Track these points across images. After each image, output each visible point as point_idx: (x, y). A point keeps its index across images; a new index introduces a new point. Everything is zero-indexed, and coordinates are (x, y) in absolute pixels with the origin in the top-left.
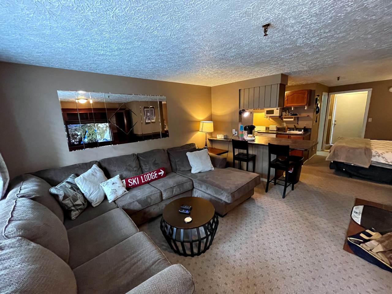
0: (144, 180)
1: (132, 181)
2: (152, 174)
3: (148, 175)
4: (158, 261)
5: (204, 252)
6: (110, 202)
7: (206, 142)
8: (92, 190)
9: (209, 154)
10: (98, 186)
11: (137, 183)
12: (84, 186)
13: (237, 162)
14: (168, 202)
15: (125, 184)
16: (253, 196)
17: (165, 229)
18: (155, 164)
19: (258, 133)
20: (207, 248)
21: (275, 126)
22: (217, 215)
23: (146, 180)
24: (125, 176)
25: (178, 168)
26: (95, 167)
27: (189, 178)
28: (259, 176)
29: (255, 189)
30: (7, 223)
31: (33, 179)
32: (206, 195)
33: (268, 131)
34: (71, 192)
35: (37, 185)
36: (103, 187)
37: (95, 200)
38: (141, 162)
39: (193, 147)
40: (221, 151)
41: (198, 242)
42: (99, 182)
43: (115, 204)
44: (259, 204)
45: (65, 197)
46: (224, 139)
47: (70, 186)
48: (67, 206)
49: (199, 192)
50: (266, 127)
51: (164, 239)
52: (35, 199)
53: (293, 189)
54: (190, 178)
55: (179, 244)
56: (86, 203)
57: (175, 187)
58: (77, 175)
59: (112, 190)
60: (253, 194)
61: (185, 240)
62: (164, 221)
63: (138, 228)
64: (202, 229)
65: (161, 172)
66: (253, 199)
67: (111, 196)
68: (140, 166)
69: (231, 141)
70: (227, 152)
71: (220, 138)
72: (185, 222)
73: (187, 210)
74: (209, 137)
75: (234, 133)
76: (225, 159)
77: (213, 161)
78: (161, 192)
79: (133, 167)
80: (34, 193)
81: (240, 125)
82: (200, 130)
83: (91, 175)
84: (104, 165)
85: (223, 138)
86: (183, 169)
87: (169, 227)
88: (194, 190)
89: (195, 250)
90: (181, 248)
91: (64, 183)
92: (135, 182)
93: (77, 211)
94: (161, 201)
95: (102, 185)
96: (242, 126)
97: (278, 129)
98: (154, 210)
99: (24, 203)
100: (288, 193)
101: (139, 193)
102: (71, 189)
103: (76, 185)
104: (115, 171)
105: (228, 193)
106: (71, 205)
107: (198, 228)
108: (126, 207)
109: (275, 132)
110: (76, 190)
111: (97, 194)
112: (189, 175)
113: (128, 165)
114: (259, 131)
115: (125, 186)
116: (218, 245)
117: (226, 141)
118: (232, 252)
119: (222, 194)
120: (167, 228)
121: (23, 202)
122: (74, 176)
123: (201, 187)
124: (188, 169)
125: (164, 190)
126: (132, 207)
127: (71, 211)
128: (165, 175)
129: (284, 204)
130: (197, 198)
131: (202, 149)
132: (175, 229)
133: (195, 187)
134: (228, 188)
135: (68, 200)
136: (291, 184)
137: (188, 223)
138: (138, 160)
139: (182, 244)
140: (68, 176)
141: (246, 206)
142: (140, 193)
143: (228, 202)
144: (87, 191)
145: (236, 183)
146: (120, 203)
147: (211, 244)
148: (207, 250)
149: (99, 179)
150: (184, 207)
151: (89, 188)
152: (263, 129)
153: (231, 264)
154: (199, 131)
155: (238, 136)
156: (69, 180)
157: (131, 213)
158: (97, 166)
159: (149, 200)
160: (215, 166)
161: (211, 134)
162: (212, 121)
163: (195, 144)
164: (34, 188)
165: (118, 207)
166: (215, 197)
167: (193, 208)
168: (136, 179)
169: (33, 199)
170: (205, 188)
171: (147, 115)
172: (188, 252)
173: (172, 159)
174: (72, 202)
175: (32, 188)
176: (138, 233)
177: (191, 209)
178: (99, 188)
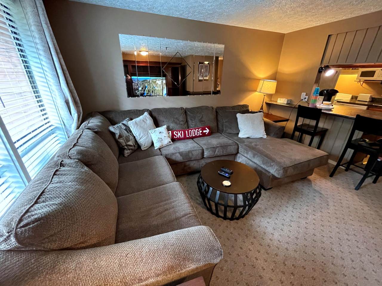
0: (188, 135)
1: (177, 134)
2: (197, 130)
3: (193, 130)
4: (189, 215)
5: (238, 219)
6: (156, 148)
7: (262, 105)
8: (142, 135)
9: (263, 119)
10: (147, 132)
11: (182, 136)
12: (135, 129)
13: (297, 134)
14: (209, 161)
15: (171, 135)
16: (311, 177)
17: (202, 185)
18: (201, 121)
19: (338, 102)
20: (241, 216)
21: (370, 95)
22: (261, 186)
23: (191, 135)
24: (172, 127)
25: (224, 129)
26: (146, 115)
27: (235, 142)
28: (328, 155)
29: (316, 170)
30: (72, 147)
31: (99, 117)
32: (251, 163)
33: (354, 100)
34: (125, 133)
35: (100, 122)
36: (151, 134)
37: (143, 144)
38: (188, 117)
39: (245, 109)
40: (279, 118)
41: (233, 208)
42: (147, 129)
43: (159, 152)
44: (317, 188)
45: (120, 136)
46: (287, 104)
47: (125, 128)
48: (121, 144)
49: (244, 158)
50: (352, 96)
51: (199, 194)
52: (97, 133)
53: (375, 182)
54: (237, 142)
55: (213, 204)
56: (137, 145)
57: (218, 148)
58: (131, 119)
59: (159, 138)
60: (311, 175)
61: (219, 202)
62: (201, 178)
63: (176, 178)
64: (240, 197)
65: (207, 130)
66: (309, 181)
67: (157, 144)
68: (187, 121)
69: (296, 108)
70: (287, 120)
71: (281, 103)
72: (222, 185)
73: (227, 173)
74: (267, 100)
75: (302, 98)
76: (284, 128)
77: (268, 128)
78: (203, 150)
79: (180, 121)
80: (97, 128)
81: (315, 87)
82: (258, 90)
83: (142, 121)
84: (154, 114)
85: (286, 102)
86: (229, 131)
87: (206, 184)
88: (239, 155)
89: (229, 215)
90: (214, 208)
91: (120, 124)
92: (180, 135)
93: (129, 151)
94: (202, 159)
95: (150, 133)
96: (318, 89)
97: (373, 100)
98: (194, 165)
99: (88, 134)
100: (365, 186)
101: (182, 146)
102: (125, 130)
103: (129, 127)
104: (164, 122)
105: (280, 167)
106: (125, 144)
107: (236, 195)
108: (169, 157)
109: (366, 103)
110: (129, 132)
111: (146, 140)
112: (236, 138)
113: (175, 118)
114: (339, 100)
115: (171, 137)
116: (254, 217)
117: (289, 107)
118: (270, 229)
119: (271, 166)
120: (204, 185)
121: (88, 132)
122: (129, 119)
123: (247, 153)
124: (235, 132)
125: (206, 148)
126: (174, 158)
127: (124, 150)
128: (210, 134)
129: (356, 198)
130: (240, 163)
131: (257, 112)
132: (211, 189)
133: (240, 152)
134: (282, 161)
135: (122, 139)
136: (373, 175)
137: (226, 186)
138: (186, 114)
139: (217, 205)
140: (124, 119)
141: (298, 185)
142: (184, 147)
143: (276, 175)
144: (137, 135)
145: (293, 157)
146: (164, 152)
147: (246, 214)
148: (241, 219)
149: (148, 126)
150: (224, 170)
151: (139, 133)
152: (347, 98)
153: (266, 242)
154: (256, 91)
155: (307, 102)
156: (124, 122)
157: (172, 163)
158: (148, 114)
159: (190, 154)
160: (268, 134)
161: (270, 96)
162: (275, 80)
163: (248, 106)
164: (98, 124)
165: (162, 155)
166: (262, 167)
167: (234, 173)
168: (181, 133)
169: (96, 132)
170: (252, 156)
171: (201, 71)
172: (221, 214)
173: (219, 119)
174: (125, 142)
175: (96, 123)
176: (175, 183)
177: (232, 173)
178: (147, 134)
